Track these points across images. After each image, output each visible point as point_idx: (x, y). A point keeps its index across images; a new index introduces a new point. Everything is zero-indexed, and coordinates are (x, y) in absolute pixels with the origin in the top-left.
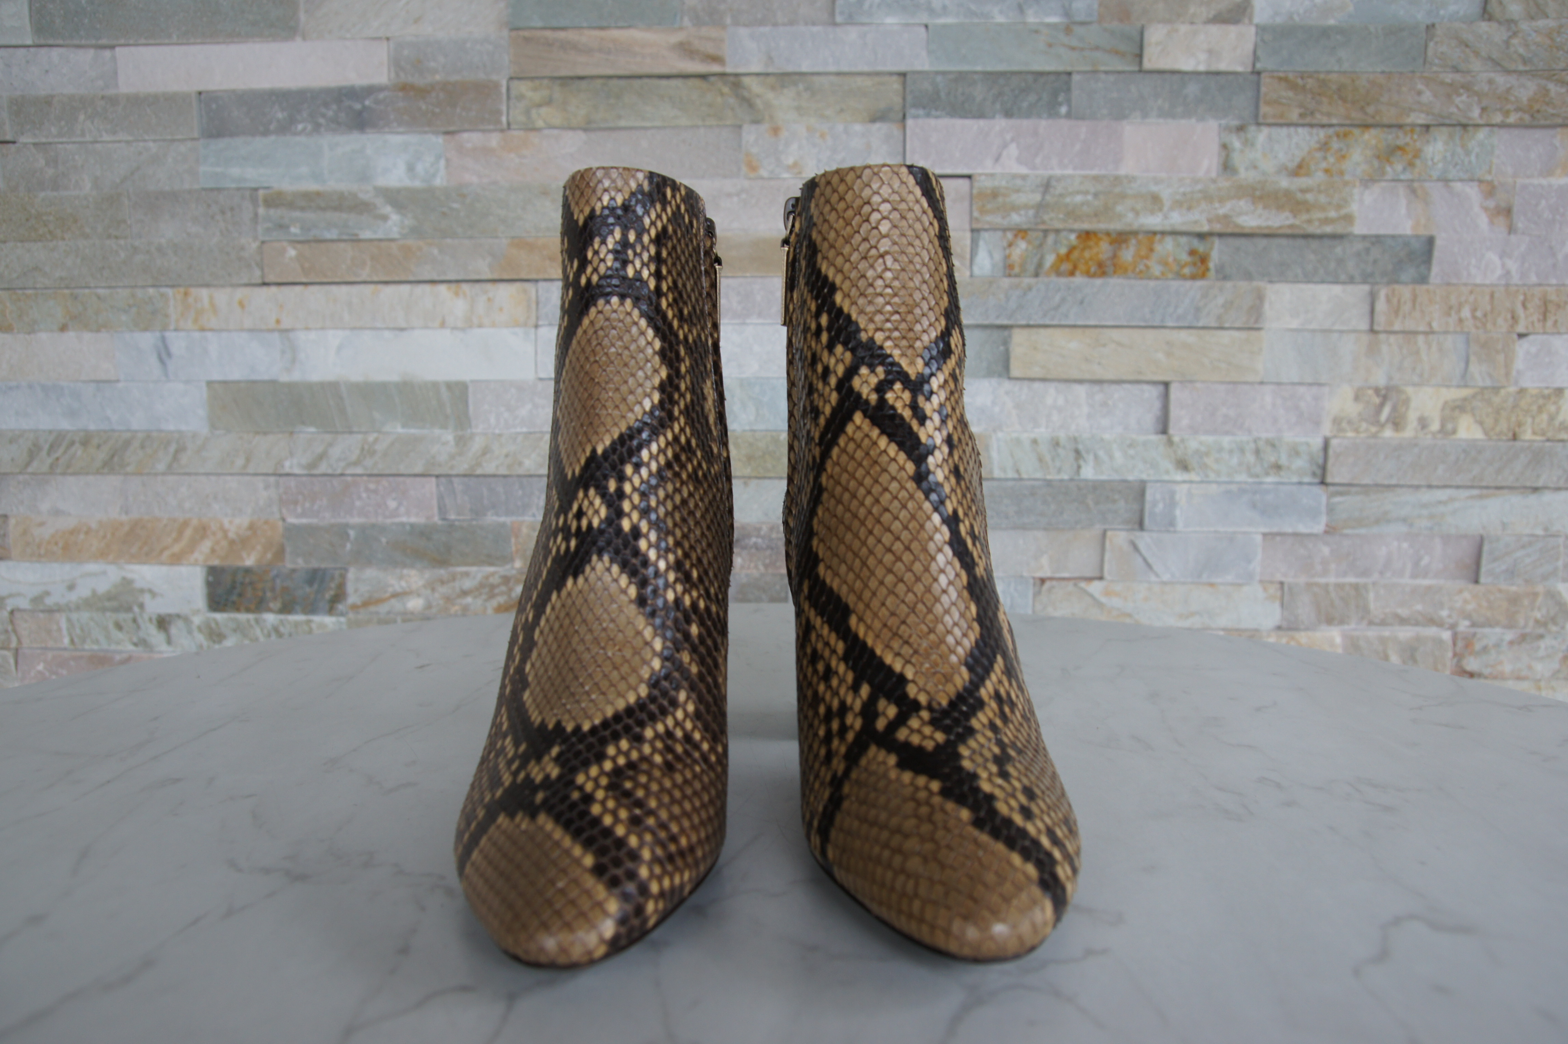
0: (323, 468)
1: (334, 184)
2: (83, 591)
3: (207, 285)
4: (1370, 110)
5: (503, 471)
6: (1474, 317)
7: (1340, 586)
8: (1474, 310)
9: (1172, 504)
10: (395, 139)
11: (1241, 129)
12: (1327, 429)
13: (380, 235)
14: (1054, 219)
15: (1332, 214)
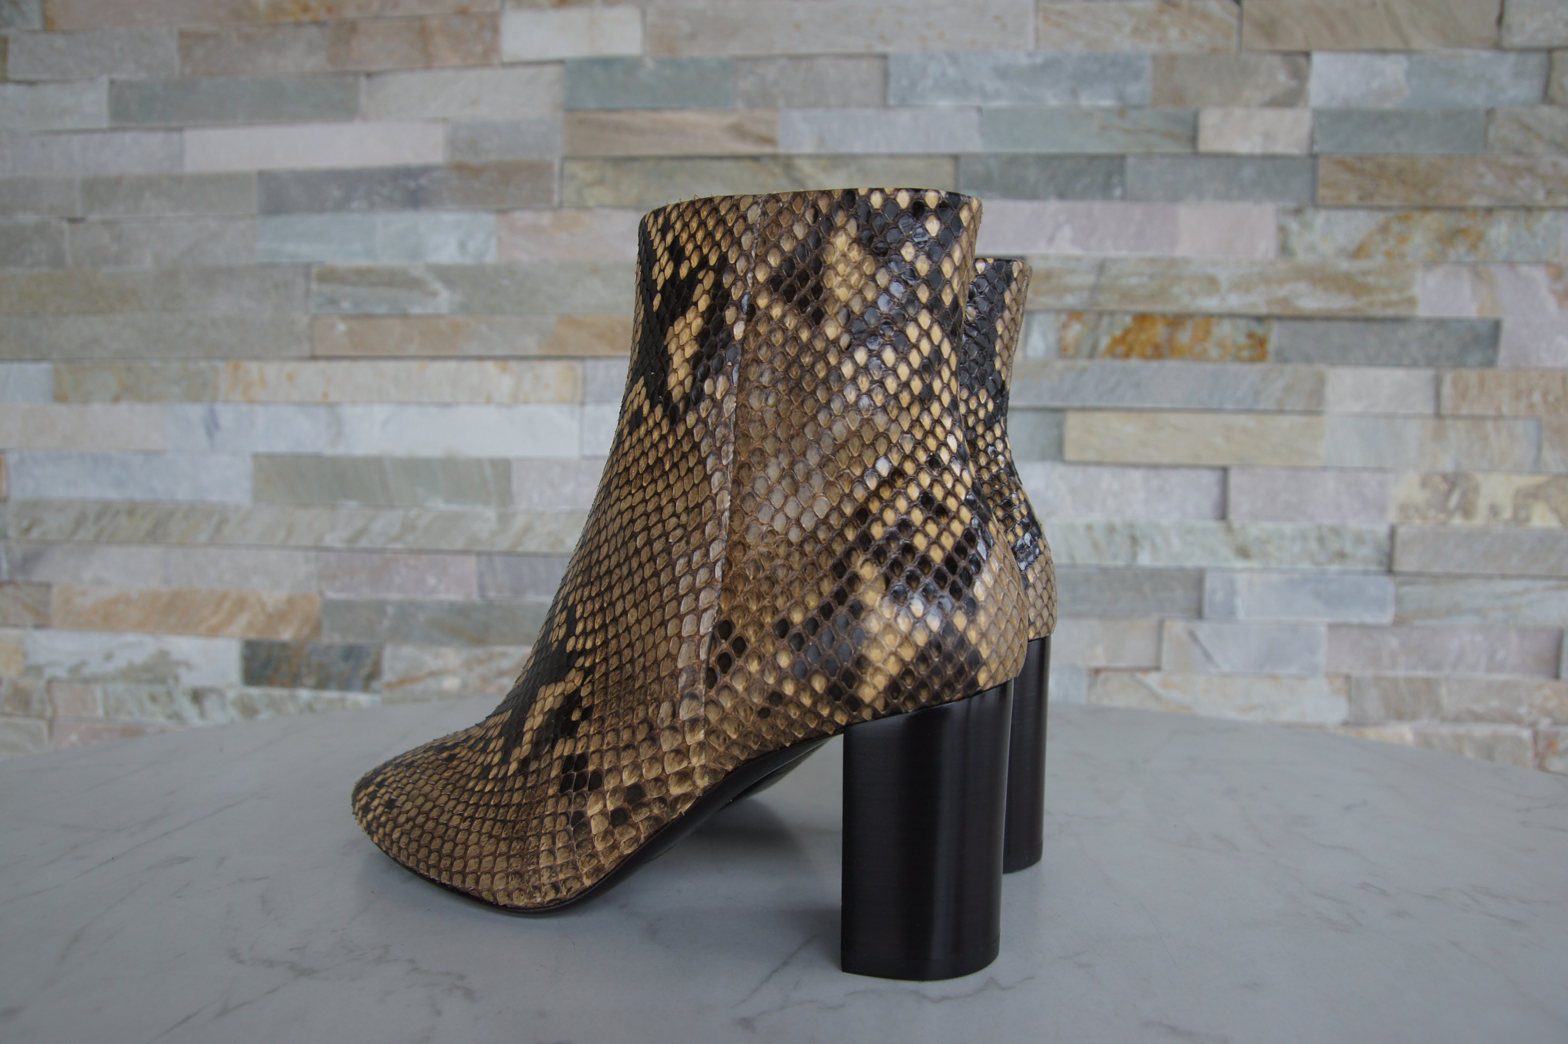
0: (364, 543)
1: (387, 260)
2: (120, 662)
3: (257, 358)
4: (1431, 192)
5: (545, 549)
6: (1546, 402)
7: (1410, 681)
8: (1545, 395)
9: (1231, 591)
10: (448, 217)
11: (1298, 212)
12: (1392, 516)
13: (430, 310)
14: (1107, 301)
15: (1394, 296)
